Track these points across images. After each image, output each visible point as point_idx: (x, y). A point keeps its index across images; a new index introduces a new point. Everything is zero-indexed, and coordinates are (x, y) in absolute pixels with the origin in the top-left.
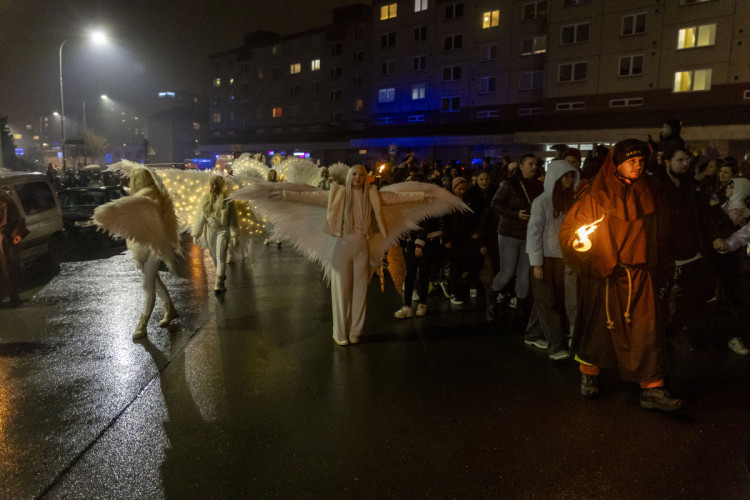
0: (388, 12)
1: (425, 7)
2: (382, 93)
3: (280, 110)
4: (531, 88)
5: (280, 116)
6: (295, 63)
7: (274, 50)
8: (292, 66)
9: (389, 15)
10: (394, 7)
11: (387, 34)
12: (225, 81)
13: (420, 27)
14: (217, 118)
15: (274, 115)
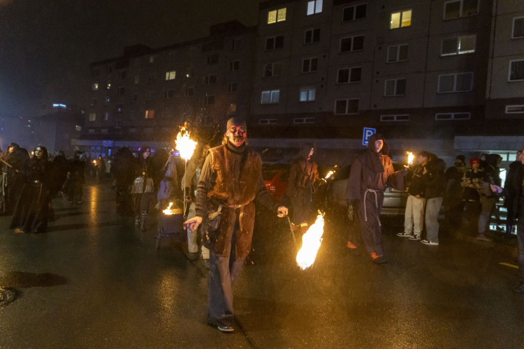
0: (275, 17)
1: (319, 10)
2: (265, 94)
3: (152, 112)
4: (454, 90)
5: (152, 117)
6: (170, 70)
7: (151, 60)
8: (167, 74)
9: (277, 20)
10: (283, 12)
11: (274, 37)
12: (103, 86)
13: (312, 29)
14: (93, 118)
15: (146, 117)
